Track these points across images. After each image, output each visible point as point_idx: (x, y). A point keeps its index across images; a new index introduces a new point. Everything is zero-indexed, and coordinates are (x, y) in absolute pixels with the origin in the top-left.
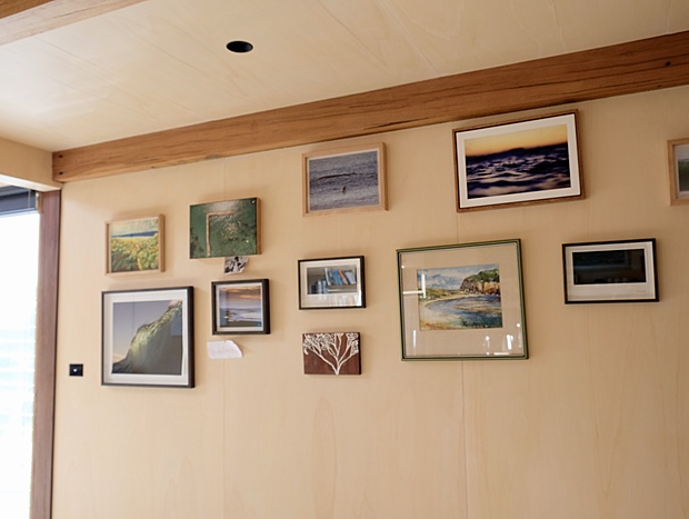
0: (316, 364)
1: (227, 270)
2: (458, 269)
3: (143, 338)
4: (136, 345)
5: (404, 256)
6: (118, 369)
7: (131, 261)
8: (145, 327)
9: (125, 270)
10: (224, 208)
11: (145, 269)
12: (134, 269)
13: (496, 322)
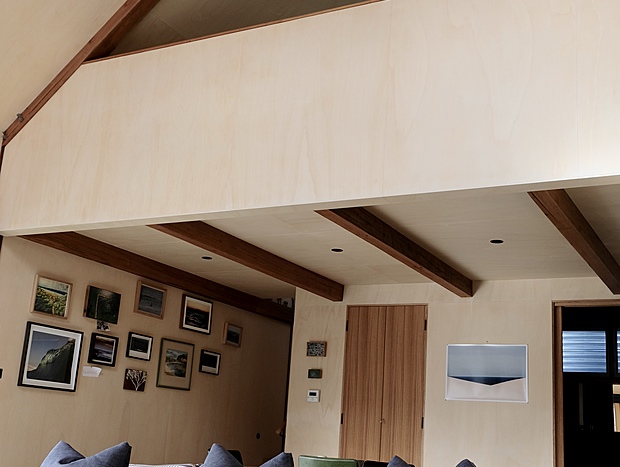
0: (129, 385)
1: (98, 328)
2: (178, 351)
3: (50, 358)
4: (45, 361)
5: (165, 342)
6: (31, 375)
7: (47, 307)
8: (51, 351)
9: (43, 311)
10: (106, 294)
11: (56, 314)
12: (50, 312)
13: (183, 375)
